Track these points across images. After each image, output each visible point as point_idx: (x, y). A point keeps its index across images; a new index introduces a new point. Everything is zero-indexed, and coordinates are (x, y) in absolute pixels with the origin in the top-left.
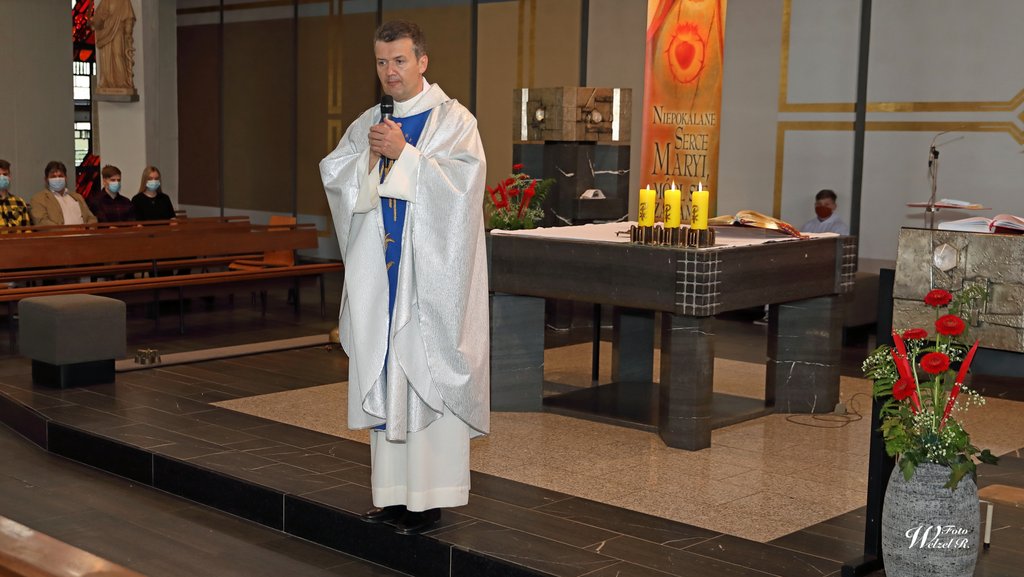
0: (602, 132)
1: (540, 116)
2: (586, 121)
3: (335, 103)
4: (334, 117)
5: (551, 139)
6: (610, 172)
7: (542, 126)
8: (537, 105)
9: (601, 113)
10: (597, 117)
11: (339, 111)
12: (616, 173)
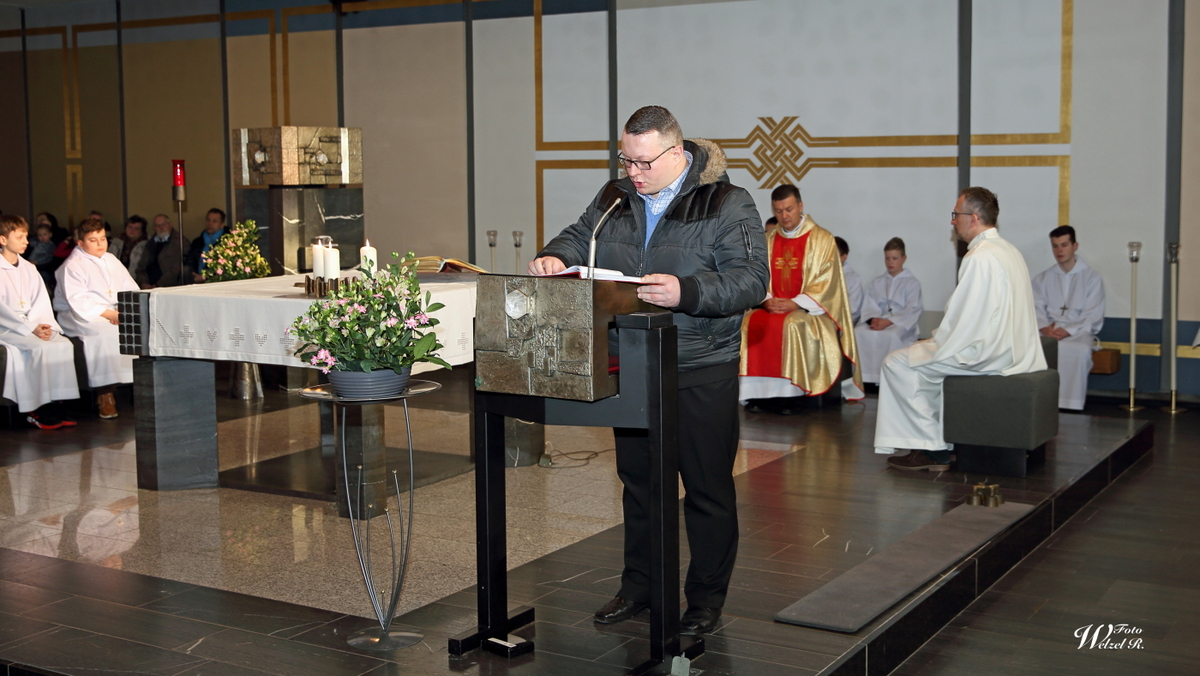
0: (330, 175)
1: (259, 157)
2: (309, 163)
3: (73, 147)
4: (74, 161)
5: (272, 183)
6: (342, 217)
7: (263, 169)
8: (257, 146)
9: (327, 155)
10: (322, 158)
11: (79, 156)
12: (349, 218)
